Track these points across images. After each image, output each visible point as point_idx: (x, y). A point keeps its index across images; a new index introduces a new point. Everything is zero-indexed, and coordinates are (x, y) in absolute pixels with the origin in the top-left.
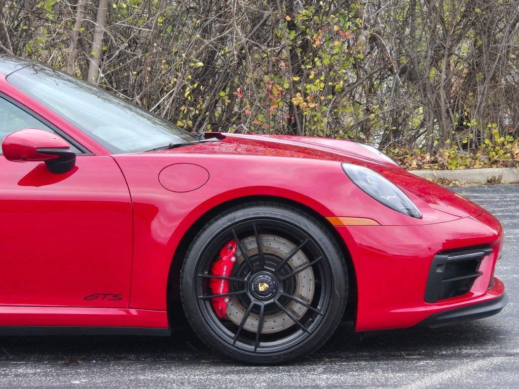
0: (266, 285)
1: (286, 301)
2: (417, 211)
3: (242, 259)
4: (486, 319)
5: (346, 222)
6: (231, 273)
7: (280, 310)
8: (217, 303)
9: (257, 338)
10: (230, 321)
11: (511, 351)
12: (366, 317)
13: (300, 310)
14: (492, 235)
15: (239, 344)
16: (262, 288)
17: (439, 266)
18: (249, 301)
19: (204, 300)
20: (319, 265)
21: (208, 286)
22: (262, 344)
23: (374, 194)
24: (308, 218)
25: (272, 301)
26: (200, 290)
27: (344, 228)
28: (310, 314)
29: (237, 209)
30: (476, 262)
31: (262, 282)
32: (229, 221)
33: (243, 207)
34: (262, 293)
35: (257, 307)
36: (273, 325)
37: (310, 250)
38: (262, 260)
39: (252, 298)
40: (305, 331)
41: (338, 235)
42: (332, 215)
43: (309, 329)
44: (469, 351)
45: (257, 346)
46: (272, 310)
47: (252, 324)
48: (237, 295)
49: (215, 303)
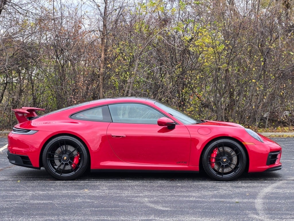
0: (226, 160)
1: (230, 164)
2: (263, 141)
3: (219, 152)
4: (278, 171)
5: (247, 143)
6: (216, 156)
7: (229, 166)
8: (212, 164)
9: (223, 174)
10: (215, 169)
11: (289, 179)
12: (252, 168)
13: (233, 166)
14: (279, 148)
15: (218, 175)
16: (224, 160)
17: (270, 156)
18: (221, 164)
19: (209, 163)
20: (239, 155)
21: (210, 160)
22: (224, 175)
23: (253, 136)
24: (237, 142)
25: (227, 164)
26: (208, 161)
27: (246, 145)
28: (236, 168)
29: (219, 140)
30: (276, 155)
31: (225, 159)
32: (216, 143)
33: (220, 139)
34: (225, 162)
35: (223, 166)
36: (226, 170)
37: (237, 151)
38: (224, 153)
39: (222, 163)
40: (235, 172)
41: (244, 147)
42: (244, 142)
43: (236, 172)
44: (277, 179)
45: (223, 176)
46: (227, 166)
47: (220, 170)
48: (217, 163)
49: (211, 164)
